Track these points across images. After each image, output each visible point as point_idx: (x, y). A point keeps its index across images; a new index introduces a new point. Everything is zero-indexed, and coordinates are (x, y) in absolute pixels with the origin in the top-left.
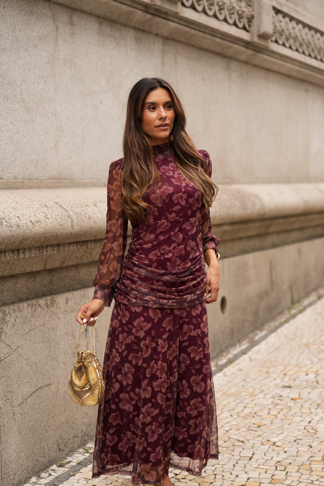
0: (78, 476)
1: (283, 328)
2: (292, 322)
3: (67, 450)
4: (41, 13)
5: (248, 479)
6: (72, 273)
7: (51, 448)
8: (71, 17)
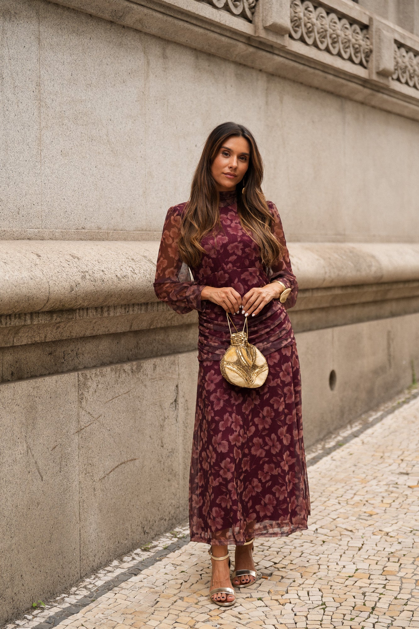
0: (165, 561)
1: (401, 410)
2: (412, 402)
3: (152, 534)
4: (131, 44)
5: (357, 570)
6: (160, 336)
7: (135, 530)
8: (164, 49)
